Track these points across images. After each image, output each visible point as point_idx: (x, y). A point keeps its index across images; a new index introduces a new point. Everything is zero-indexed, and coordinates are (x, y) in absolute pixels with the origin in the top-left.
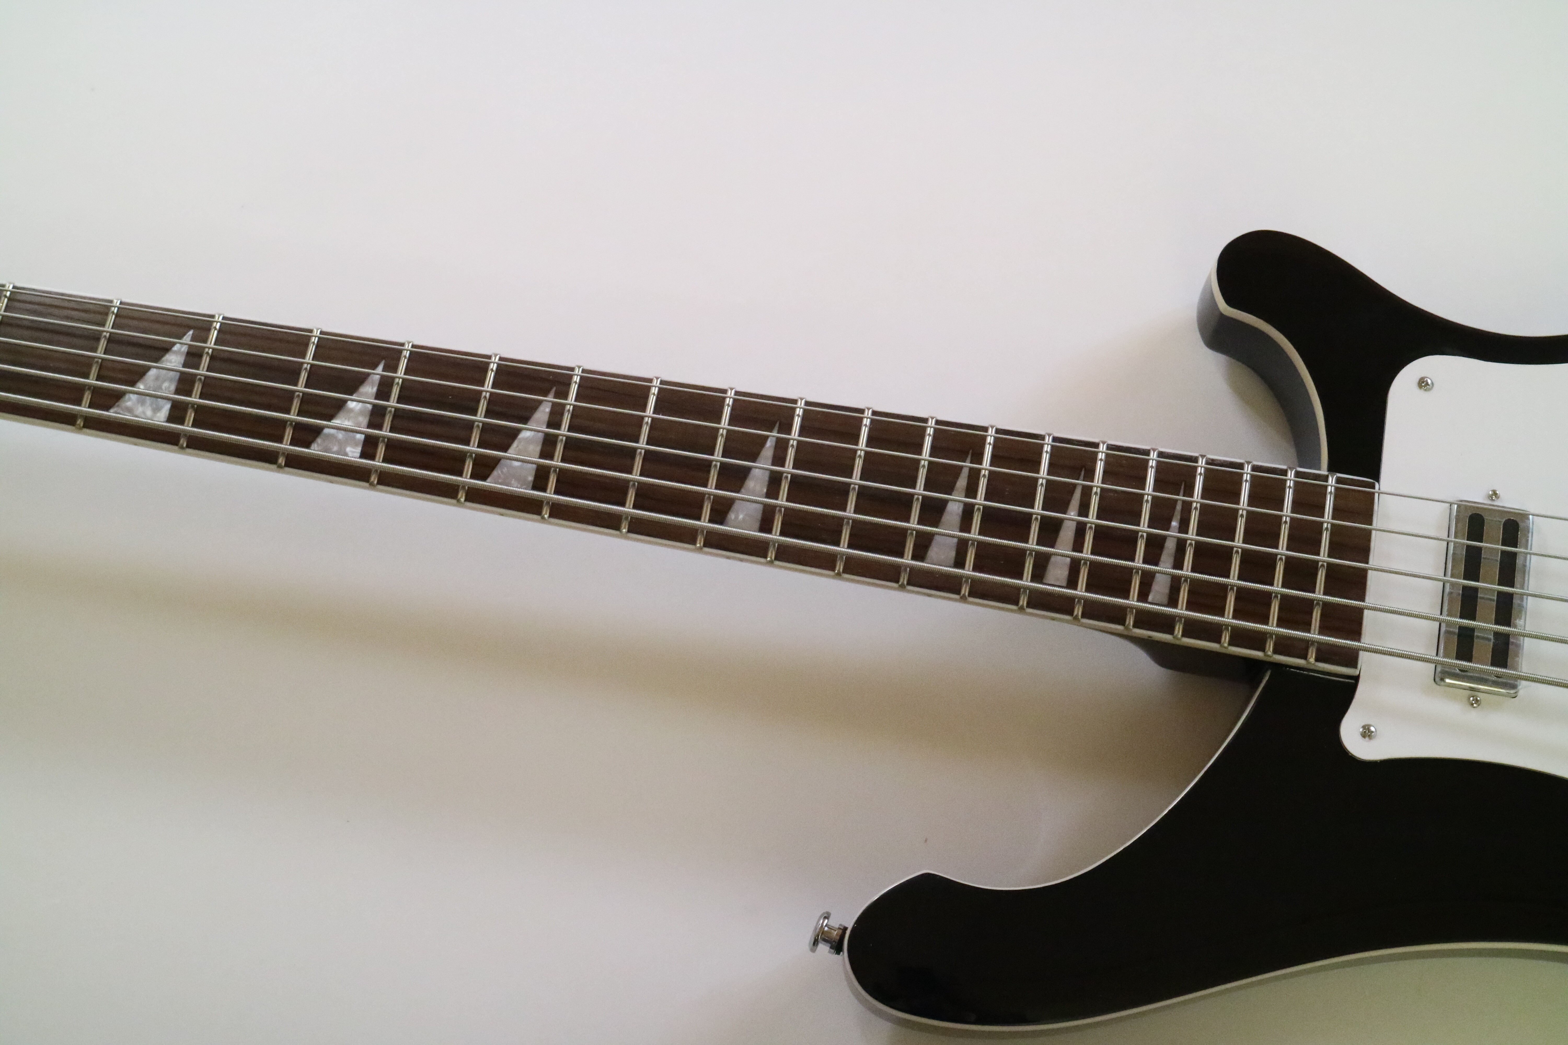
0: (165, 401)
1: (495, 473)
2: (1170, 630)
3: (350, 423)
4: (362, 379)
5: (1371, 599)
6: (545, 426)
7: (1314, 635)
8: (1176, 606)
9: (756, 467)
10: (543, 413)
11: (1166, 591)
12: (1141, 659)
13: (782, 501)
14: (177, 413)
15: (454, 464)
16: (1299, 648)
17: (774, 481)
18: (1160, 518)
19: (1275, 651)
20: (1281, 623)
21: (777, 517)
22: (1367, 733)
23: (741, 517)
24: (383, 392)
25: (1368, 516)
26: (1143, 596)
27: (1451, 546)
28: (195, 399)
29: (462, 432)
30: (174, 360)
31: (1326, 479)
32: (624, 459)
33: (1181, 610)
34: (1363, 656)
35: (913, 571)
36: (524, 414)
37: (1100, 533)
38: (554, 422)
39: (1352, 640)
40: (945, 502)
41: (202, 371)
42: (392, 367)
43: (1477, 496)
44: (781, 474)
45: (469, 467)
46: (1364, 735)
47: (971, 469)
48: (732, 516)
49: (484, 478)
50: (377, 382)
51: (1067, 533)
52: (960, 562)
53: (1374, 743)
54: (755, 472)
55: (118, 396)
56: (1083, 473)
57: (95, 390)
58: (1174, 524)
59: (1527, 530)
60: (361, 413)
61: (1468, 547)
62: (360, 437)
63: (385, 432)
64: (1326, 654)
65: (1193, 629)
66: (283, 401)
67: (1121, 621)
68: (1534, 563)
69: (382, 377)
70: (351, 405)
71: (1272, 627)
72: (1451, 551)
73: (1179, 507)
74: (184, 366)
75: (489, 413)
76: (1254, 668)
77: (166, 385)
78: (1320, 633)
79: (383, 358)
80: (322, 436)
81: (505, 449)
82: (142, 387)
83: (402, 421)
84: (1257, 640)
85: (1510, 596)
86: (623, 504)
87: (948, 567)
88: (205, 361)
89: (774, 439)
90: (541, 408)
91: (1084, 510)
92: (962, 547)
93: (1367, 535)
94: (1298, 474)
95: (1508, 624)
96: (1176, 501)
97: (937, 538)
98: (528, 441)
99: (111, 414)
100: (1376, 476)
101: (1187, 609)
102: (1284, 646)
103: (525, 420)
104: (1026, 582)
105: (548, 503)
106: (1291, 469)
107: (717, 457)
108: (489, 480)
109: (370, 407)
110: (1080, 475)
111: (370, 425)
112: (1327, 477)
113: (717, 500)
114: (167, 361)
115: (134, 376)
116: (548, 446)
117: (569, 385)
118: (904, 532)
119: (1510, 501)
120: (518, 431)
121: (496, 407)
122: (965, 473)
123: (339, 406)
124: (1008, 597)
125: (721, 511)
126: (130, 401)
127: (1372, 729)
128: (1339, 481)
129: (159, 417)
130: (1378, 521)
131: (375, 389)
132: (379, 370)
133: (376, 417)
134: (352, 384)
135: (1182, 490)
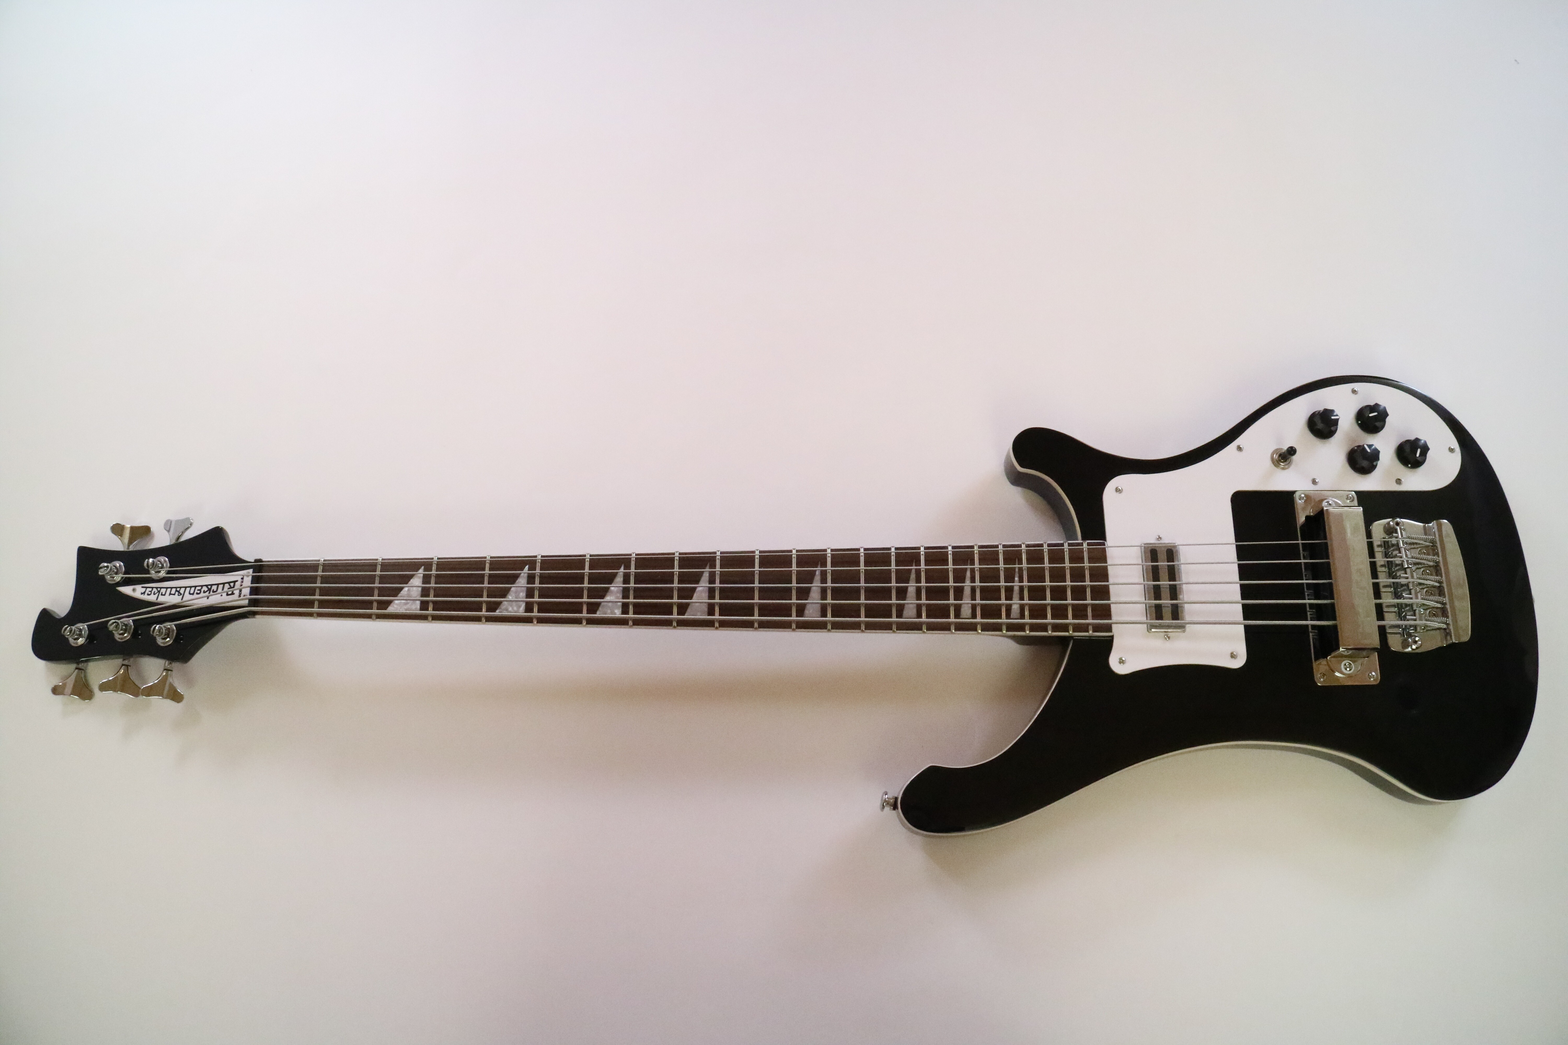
0: (522, 603)
1: (689, 610)
2: (1024, 630)
3: (613, 598)
4: (614, 575)
5: (1113, 598)
6: (708, 583)
7: (1090, 621)
8: (1024, 619)
9: (813, 586)
10: (706, 576)
11: (1018, 611)
12: (1012, 645)
13: (829, 601)
14: (529, 608)
15: (667, 609)
16: (1085, 628)
17: (824, 591)
18: (1009, 578)
19: (1074, 631)
20: (1074, 617)
21: (828, 609)
22: (1122, 662)
23: (811, 612)
24: (626, 580)
25: (1104, 559)
26: (1008, 616)
27: (1144, 567)
28: (536, 599)
29: (668, 594)
30: (522, 581)
31: (1082, 544)
32: (749, 593)
33: (1027, 620)
34: (1114, 626)
35: (898, 624)
36: (696, 579)
37: (983, 589)
38: (712, 581)
39: (1108, 620)
40: (907, 588)
41: (537, 585)
42: (628, 567)
43: (1152, 540)
44: (826, 587)
45: (675, 610)
46: (1120, 663)
47: (916, 569)
48: (806, 612)
49: (684, 614)
50: (622, 575)
51: (967, 592)
52: (919, 615)
53: (1126, 665)
54: (814, 589)
55: (498, 604)
56: (969, 562)
57: (488, 603)
58: (1017, 579)
59: (1177, 551)
60: (617, 592)
61: (1152, 566)
62: (620, 604)
63: (631, 600)
64: (1097, 628)
65: (1033, 628)
66: (579, 593)
67: (1001, 630)
68: (1183, 568)
69: (624, 573)
70: (612, 588)
71: (1070, 620)
72: (1144, 569)
73: (1017, 570)
74: (528, 583)
75: (680, 582)
76: (1064, 641)
77: (521, 594)
78: (1093, 619)
79: (622, 563)
80: (601, 606)
81: (691, 598)
82: (510, 597)
83: (638, 593)
84: (1065, 628)
85: (1175, 586)
86: (753, 615)
87: (914, 618)
88: (537, 580)
89: (819, 571)
90: (704, 574)
91: (973, 580)
92: (919, 608)
93: (1106, 568)
94: (1070, 545)
95: (1176, 599)
96: (1015, 568)
97: (906, 606)
98: (701, 592)
99: (497, 613)
100: (1103, 537)
101: (1030, 619)
102: (1077, 628)
103: (697, 582)
104: (952, 619)
105: (717, 621)
106: (1066, 542)
107: (794, 584)
108: (686, 614)
109: (621, 588)
110: (968, 562)
111: (624, 598)
112: (1082, 543)
113: (798, 605)
114: (519, 582)
115: (504, 593)
116: (711, 593)
117: (715, 561)
118: (890, 605)
119: (1167, 540)
120: (695, 588)
121: (683, 578)
122: (913, 572)
123: (606, 590)
124: (945, 628)
125: (801, 610)
126: (505, 605)
127: (1124, 659)
128: (1089, 544)
129: (521, 611)
130: (1110, 561)
131: (622, 579)
132: (622, 570)
133: (625, 593)
134: (610, 579)
135: (1017, 562)
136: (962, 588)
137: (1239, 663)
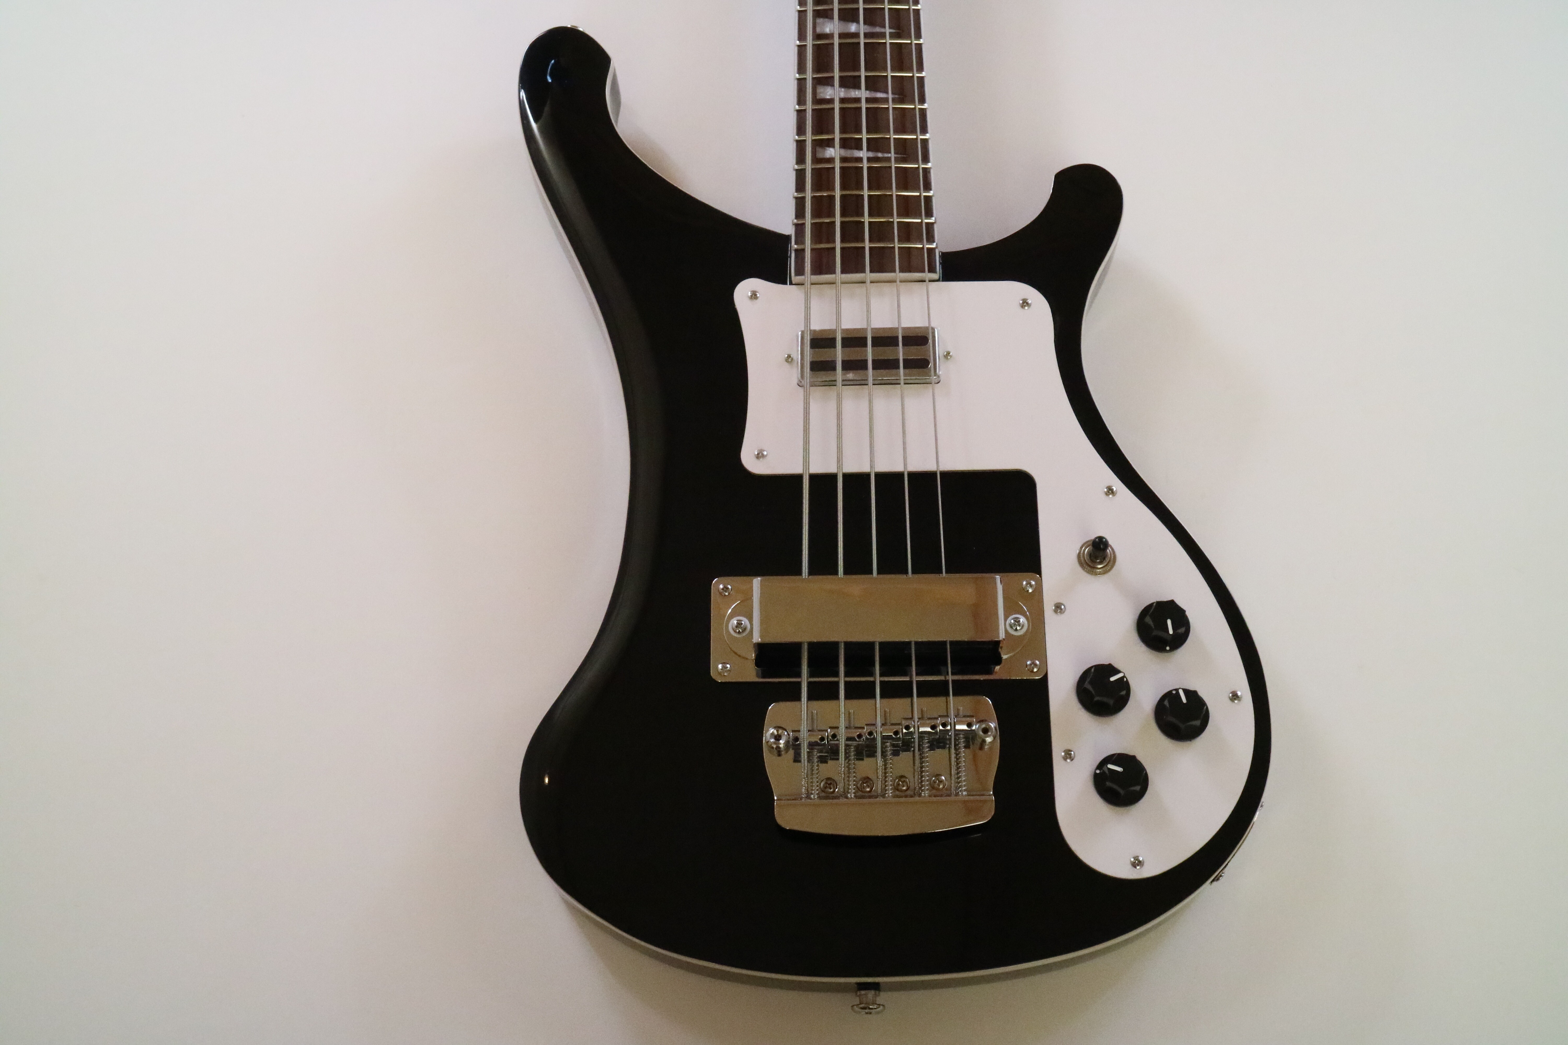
18: (875, 145)
25: (906, 270)
27: (896, 329)
37: (857, 113)
39: (812, 272)
40: (857, 21)
43: (941, 342)
46: (754, 294)
51: (852, 93)
52: (818, 37)
53: (750, 302)
56: (900, 97)
58: (873, 154)
61: (898, 339)
64: (800, 264)
67: (797, 133)
72: (892, 329)
73: (887, 155)
85: (866, 370)
91: (870, 100)
92: (828, 36)
93: (892, 271)
95: (843, 371)
96: (890, 153)
104: (813, 76)
119: (943, 366)
122: (882, 30)
127: (760, 299)
135: (898, 156)
136: (858, 87)
137: (749, 460)
